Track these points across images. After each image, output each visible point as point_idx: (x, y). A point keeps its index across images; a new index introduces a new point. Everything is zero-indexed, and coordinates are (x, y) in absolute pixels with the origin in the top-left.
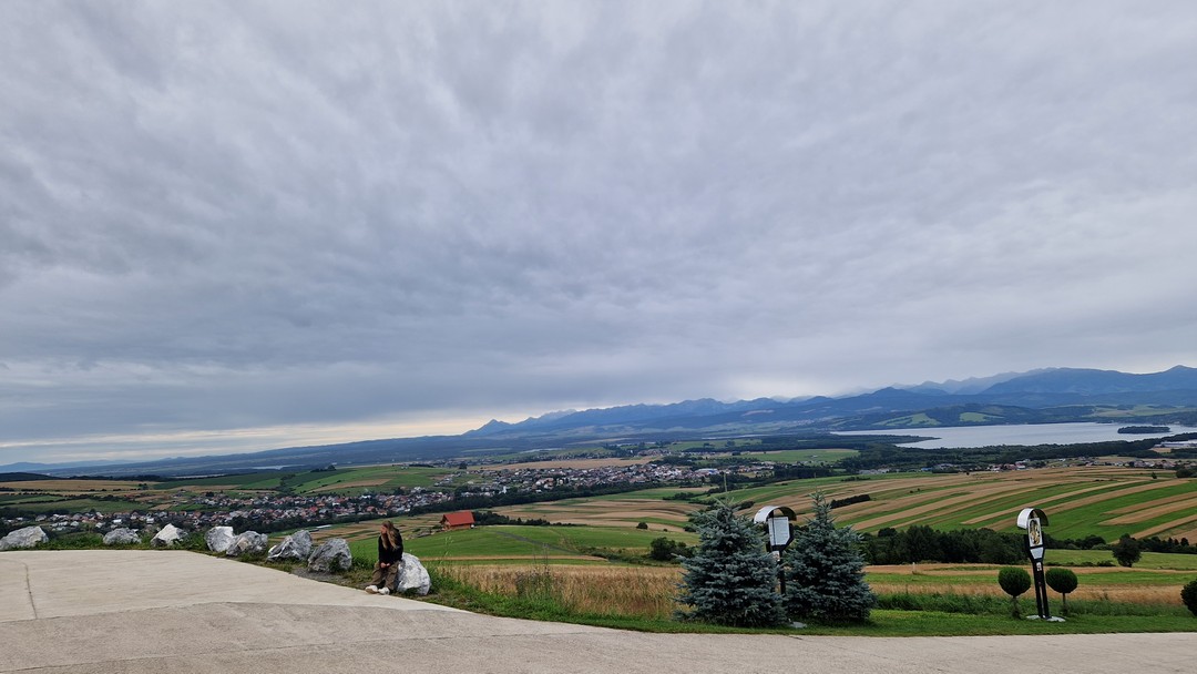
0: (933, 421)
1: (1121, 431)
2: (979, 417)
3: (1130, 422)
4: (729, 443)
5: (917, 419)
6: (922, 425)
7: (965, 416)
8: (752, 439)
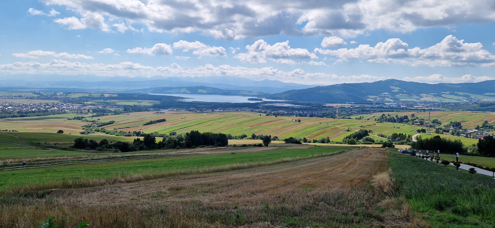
0: (189, 92)
1: (249, 99)
2: (205, 91)
3: (251, 96)
4: (102, 95)
5: (182, 90)
6: (184, 93)
7: (200, 91)
8: (113, 94)
